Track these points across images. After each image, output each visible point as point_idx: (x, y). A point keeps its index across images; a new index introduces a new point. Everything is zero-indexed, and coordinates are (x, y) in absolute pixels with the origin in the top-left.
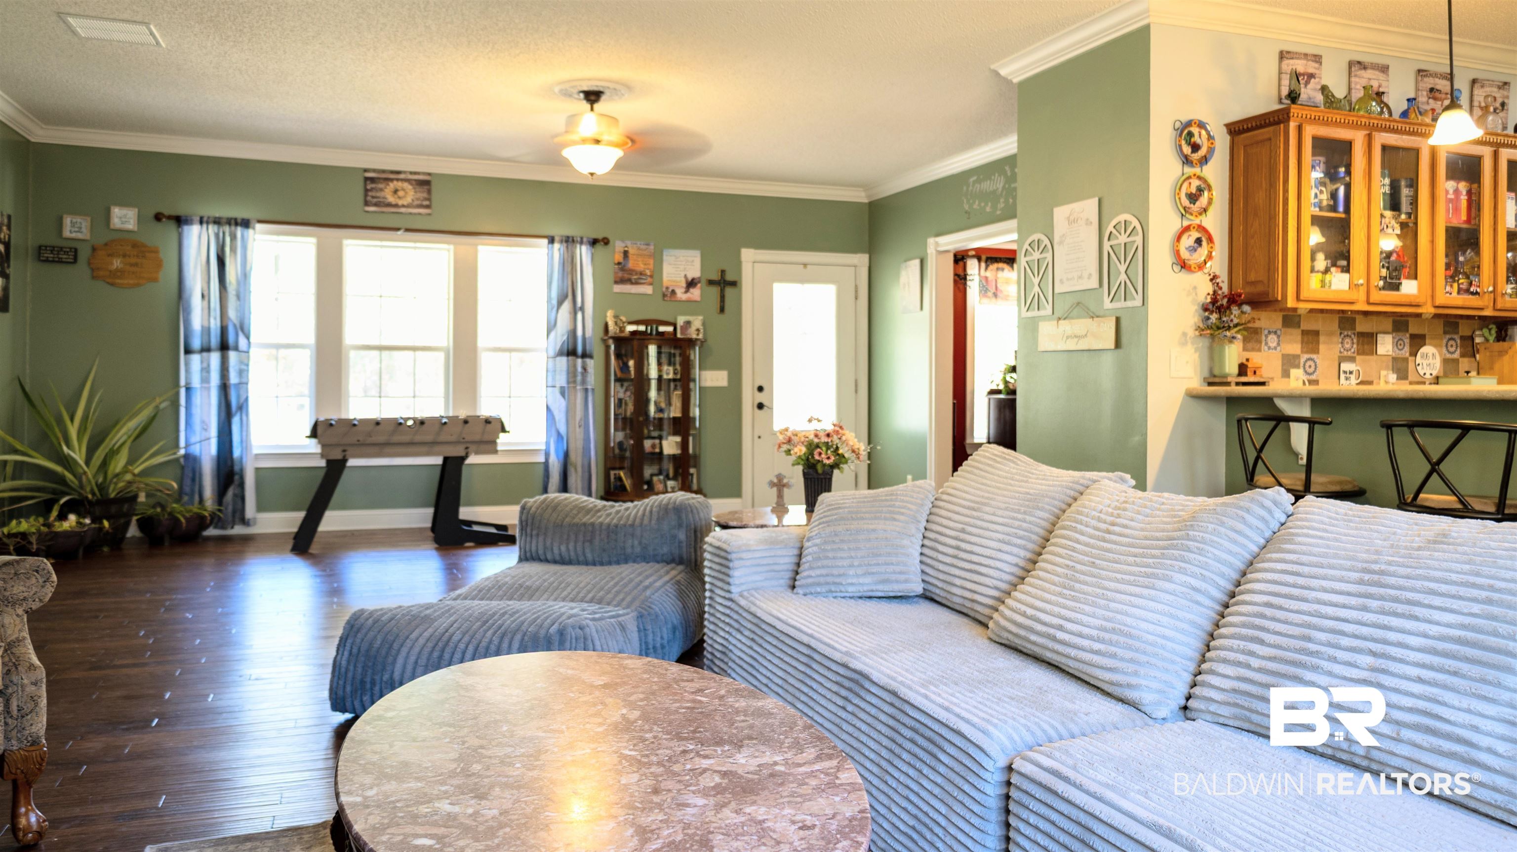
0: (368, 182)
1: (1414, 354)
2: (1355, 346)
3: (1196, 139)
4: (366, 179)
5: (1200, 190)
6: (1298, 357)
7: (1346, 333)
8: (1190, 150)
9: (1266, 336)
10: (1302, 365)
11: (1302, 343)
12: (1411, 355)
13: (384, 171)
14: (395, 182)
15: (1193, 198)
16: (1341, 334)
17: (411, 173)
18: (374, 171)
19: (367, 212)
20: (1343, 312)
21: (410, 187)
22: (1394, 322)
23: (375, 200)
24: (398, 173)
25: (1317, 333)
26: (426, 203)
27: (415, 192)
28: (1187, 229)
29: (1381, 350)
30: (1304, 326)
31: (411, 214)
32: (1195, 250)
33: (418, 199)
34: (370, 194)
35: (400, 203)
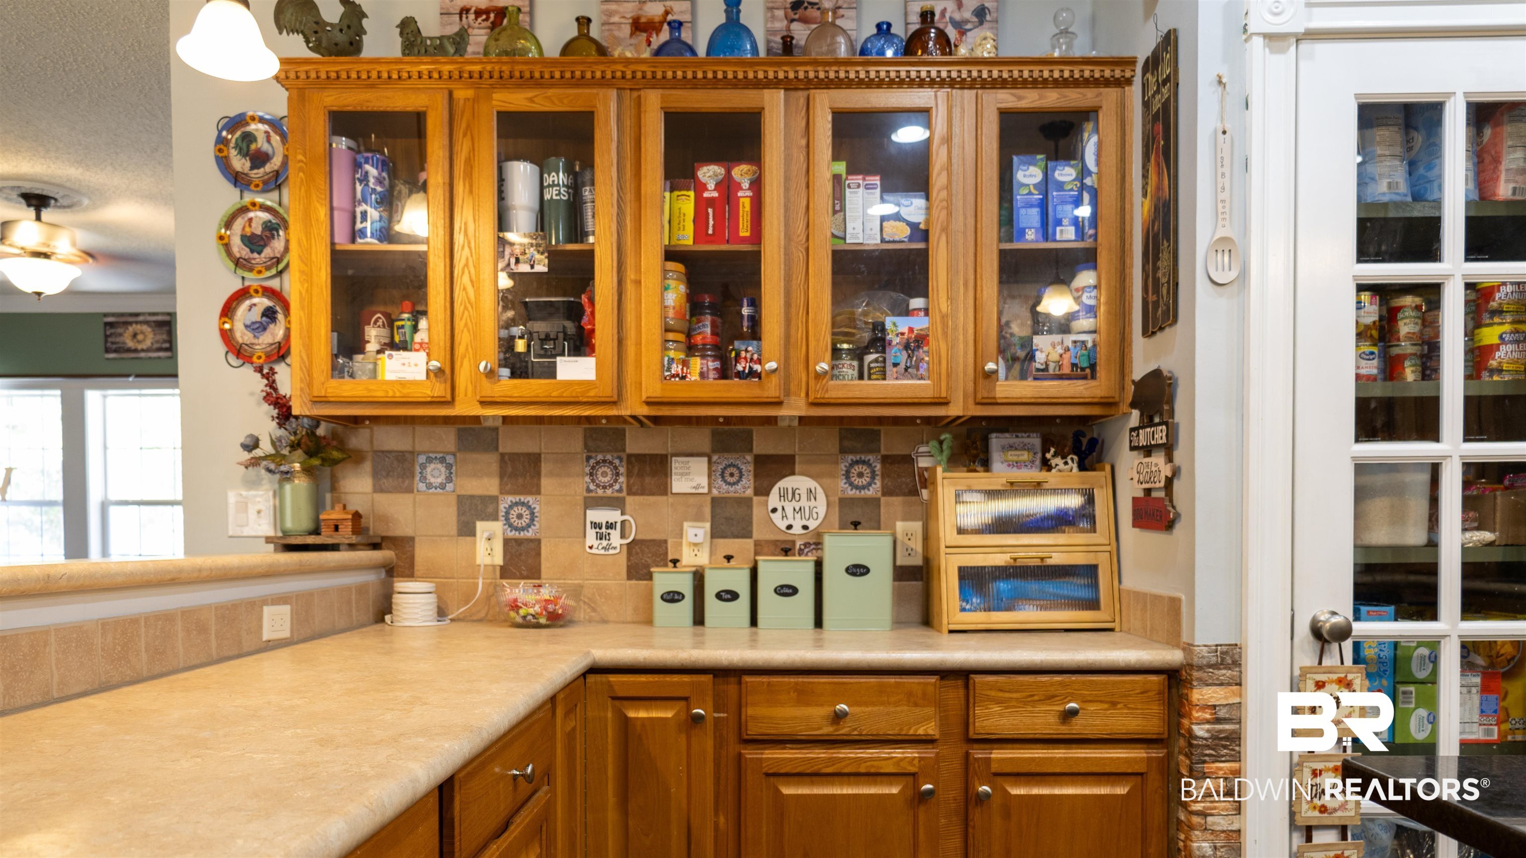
0: (108, 328)
1: (763, 491)
2: (622, 479)
3: (261, 143)
4: (107, 324)
5: (271, 230)
6: (494, 499)
7: (600, 457)
8: (248, 164)
9: (423, 467)
10: (502, 514)
11: (502, 476)
12: (757, 492)
13: (122, 315)
14: (134, 326)
15: (255, 242)
16: (588, 458)
17: (151, 314)
18: (113, 315)
19: (108, 359)
20: (588, 419)
21: (149, 330)
22: (714, 434)
23: (114, 346)
24: (137, 315)
25: (534, 460)
26: (167, 345)
27: (155, 334)
28: (242, 294)
29: (679, 485)
30: (507, 445)
31: (150, 358)
32: (265, 329)
33: (157, 342)
34: (110, 340)
35: (140, 347)
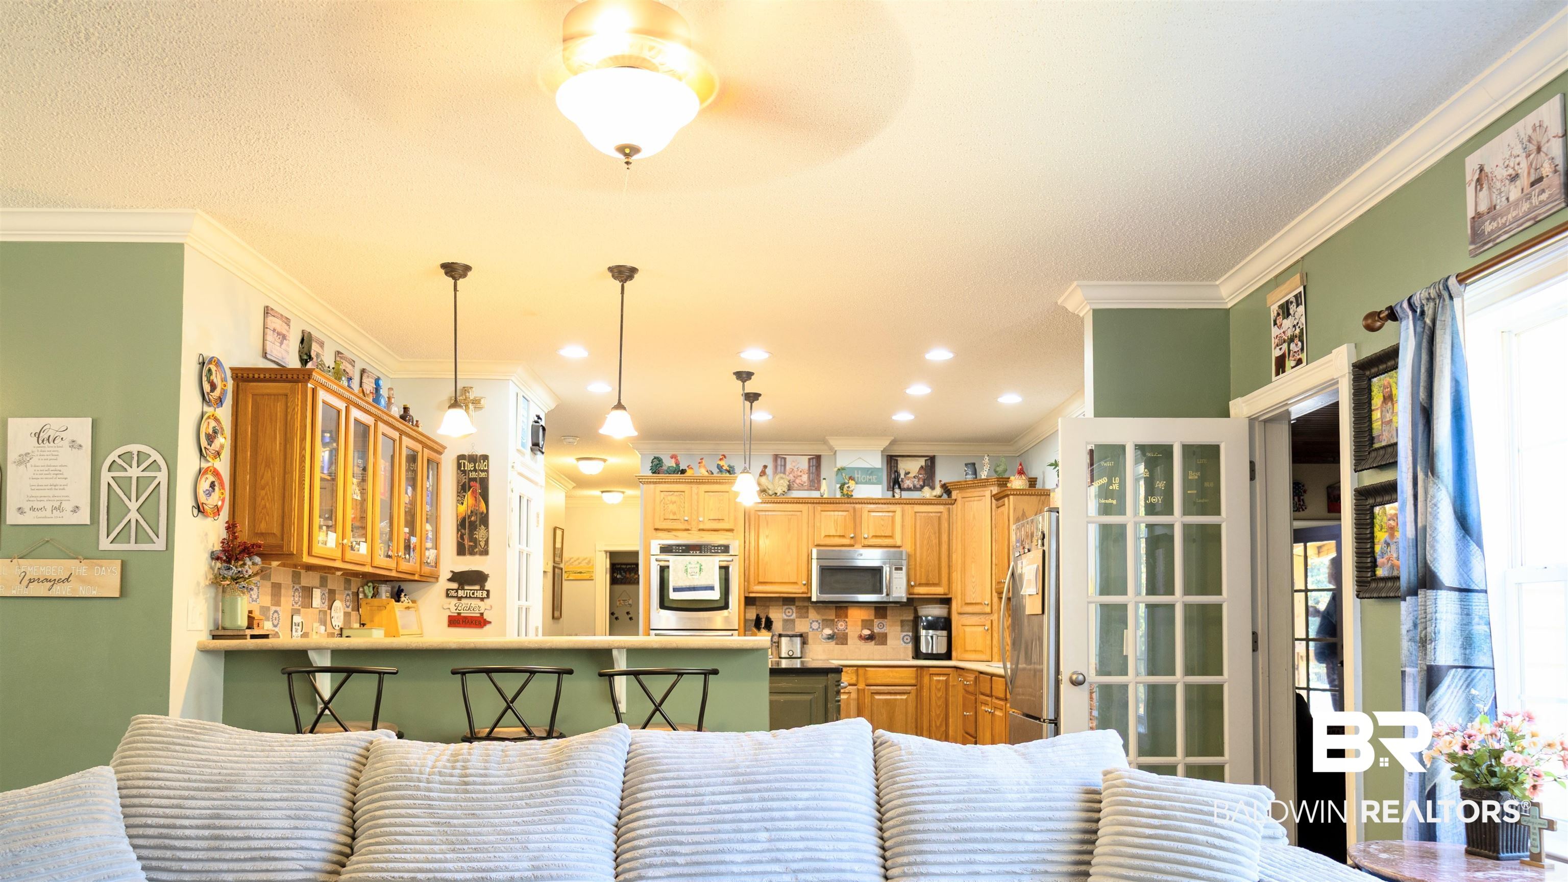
2: (301, 599)
3: (214, 378)
5: (215, 432)
6: (269, 609)
7: (296, 587)
8: (208, 389)
10: (271, 617)
15: (210, 439)
22: (320, 577)
25: (280, 586)
28: (204, 471)
29: (315, 603)
32: (210, 494)
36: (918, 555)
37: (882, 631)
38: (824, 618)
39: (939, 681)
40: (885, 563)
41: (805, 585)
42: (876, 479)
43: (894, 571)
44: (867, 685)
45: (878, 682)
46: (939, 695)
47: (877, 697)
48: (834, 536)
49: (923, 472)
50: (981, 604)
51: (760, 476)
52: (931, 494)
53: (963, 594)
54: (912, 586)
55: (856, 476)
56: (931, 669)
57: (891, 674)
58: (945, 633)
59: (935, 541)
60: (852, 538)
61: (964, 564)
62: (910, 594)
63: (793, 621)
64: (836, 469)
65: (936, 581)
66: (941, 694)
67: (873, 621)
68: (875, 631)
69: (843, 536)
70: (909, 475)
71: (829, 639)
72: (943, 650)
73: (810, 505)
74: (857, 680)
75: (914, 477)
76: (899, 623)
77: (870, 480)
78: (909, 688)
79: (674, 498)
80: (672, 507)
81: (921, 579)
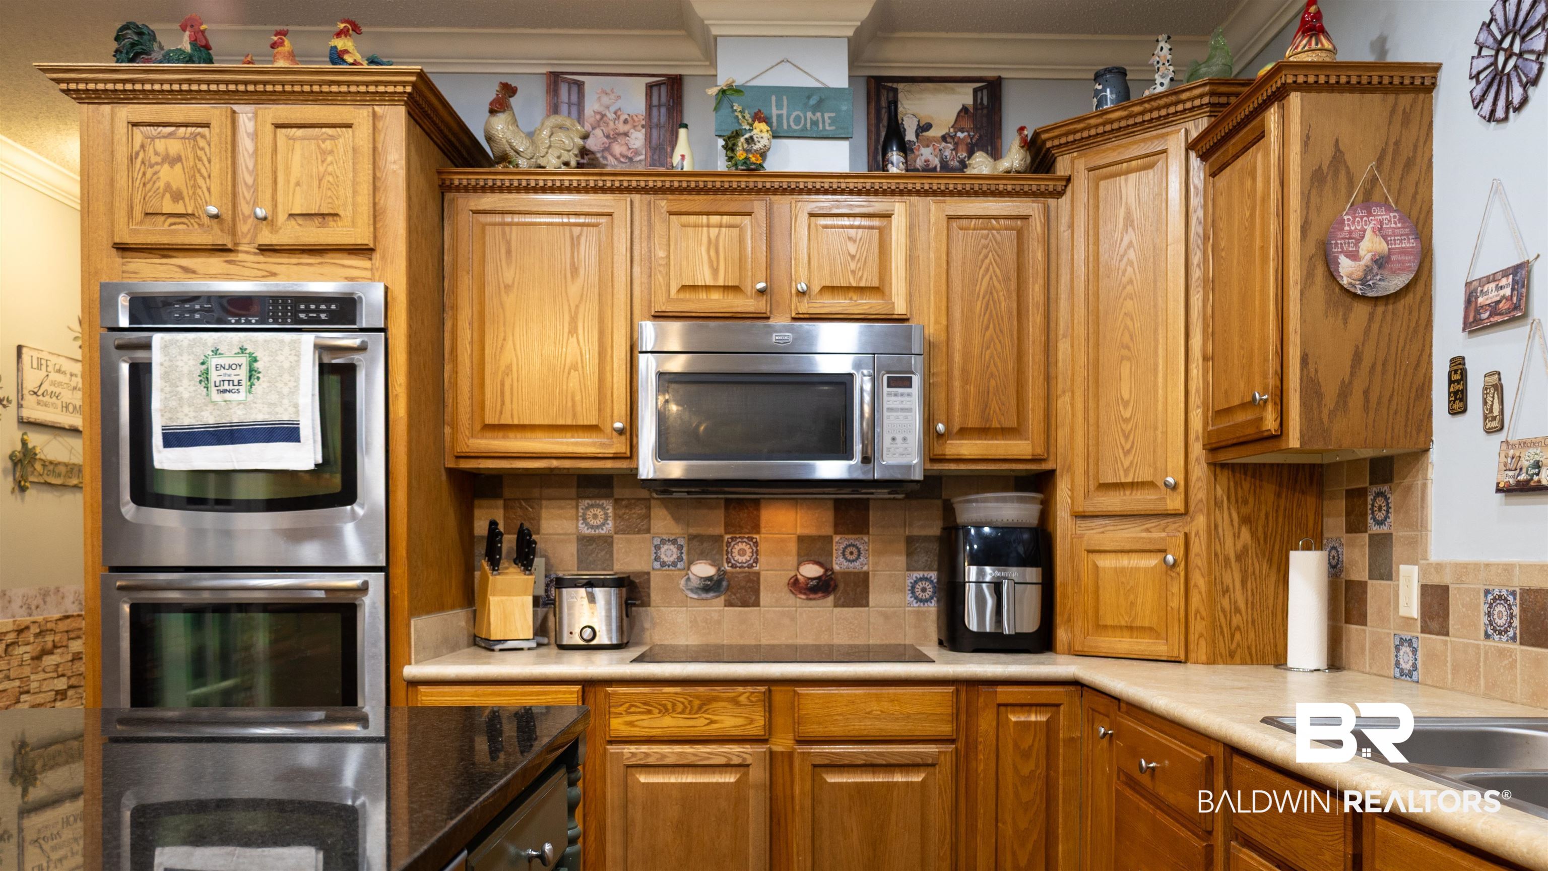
36: (957, 344)
37: (856, 566)
38: (693, 531)
39: (1025, 726)
40: (858, 366)
41: (621, 432)
42: (833, 121)
43: (886, 390)
44: (800, 742)
45: (836, 730)
46: (1025, 770)
47: (833, 779)
48: (707, 288)
49: (967, 123)
50: (1151, 485)
51: (492, 112)
52: (995, 168)
53: (1093, 458)
54: (940, 436)
55: (775, 112)
56: (1000, 689)
57: (875, 707)
58: (1032, 574)
59: (1006, 304)
60: (762, 292)
61: (1095, 366)
62: (933, 460)
63: (607, 541)
64: (713, 91)
65: (1011, 421)
66: (1031, 765)
67: (828, 539)
68: (836, 568)
69: (736, 289)
70: (931, 133)
71: (706, 589)
72: (1029, 623)
73: (637, 197)
74: (770, 727)
75: (944, 138)
76: (902, 546)
77: (815, 123)
78: (932, 749)
79: (174, 147)
80: (170, 175)
81: (965, 415)
